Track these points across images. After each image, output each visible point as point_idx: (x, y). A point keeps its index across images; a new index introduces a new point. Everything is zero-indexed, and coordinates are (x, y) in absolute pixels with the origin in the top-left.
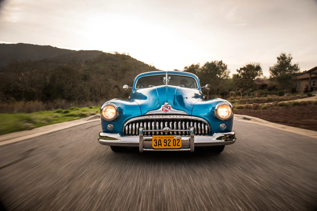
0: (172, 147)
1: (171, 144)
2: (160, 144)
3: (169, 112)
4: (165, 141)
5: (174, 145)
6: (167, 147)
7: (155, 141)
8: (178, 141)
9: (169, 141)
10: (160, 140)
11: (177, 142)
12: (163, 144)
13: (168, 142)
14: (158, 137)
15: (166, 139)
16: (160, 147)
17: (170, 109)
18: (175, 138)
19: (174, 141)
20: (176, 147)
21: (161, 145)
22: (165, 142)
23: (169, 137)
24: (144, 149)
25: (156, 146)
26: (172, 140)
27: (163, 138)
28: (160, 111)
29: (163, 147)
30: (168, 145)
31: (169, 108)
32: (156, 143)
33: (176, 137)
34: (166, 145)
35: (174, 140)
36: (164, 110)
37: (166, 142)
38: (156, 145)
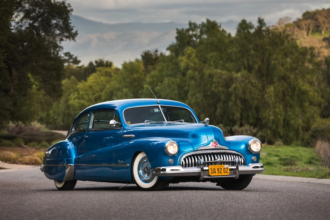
0: (223, 174)
1: (222, 171)
2: (214, 172)
3: (218, 147)
5: (225, 172)
7: (211, 169)
10: (214, 169)
11: (226, 170)
12: (217, 172)
13: (220, 170)
14: (213, 167)
16: (215, 174)
18: (224, 167)
20: (226, 174)
21: (215, 172)
23: (221, 167)
24: (204, 177)
25: (212, 173)
26: (223, 168)
27: (216, 167)
29: (217, 174)
30: (221, 173)
31: (216, 144)
32: (212, 171)
33: (226, 166)
34: (219, 173)
36: (213, 146)
37: (219, 171)
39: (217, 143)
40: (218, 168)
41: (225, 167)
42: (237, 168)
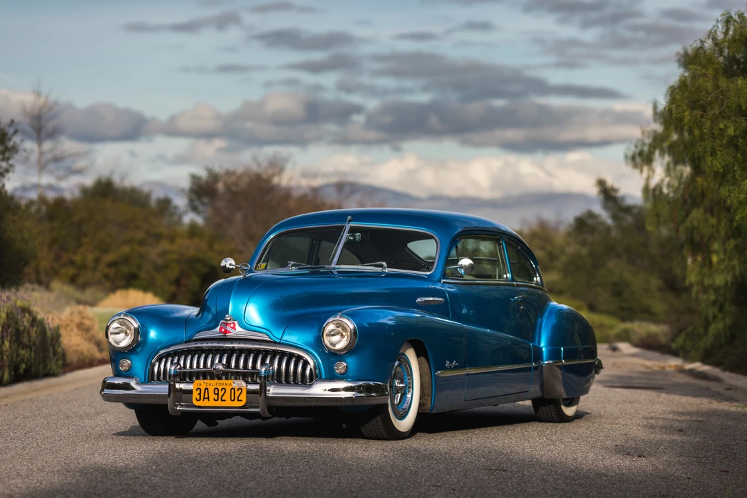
0: (228, 403)
1: (227, 397)
2: (206, 396)
3: (232, 334)
4: (216, 392)
5: (233, 399)
6: (219, 403)
7: (199, 390)
8: (240, 390)
9: (224, 390)
10: (207, 389)
11: (237, 393)
12: (212, 396)
13: (221, 393)
14: (204, 383)
15: (217, 387)
16: (206, 403)
17: (234, 328)
18: (233, 384)
19: (233, 391)
20: (236, 404)
21: (208, 398)
22: (215, 394)
23: (223, 384)
24: (178, 408)
25: (200, 400)
26: (228, 389)
27: (212, 384)
28: (216, 332)
29: (211, 403)
30: (222, 400)
31: (232, 325)
32: (200, 394)
33: (237, 383)
34: (217, 400)
35: (232, 389)
36: (223, 330)
37: (218, 394)
38: (198, 399)
39: (235, 325)
40: (218, 389)
41: (234, 386)
42: (263, 389)
